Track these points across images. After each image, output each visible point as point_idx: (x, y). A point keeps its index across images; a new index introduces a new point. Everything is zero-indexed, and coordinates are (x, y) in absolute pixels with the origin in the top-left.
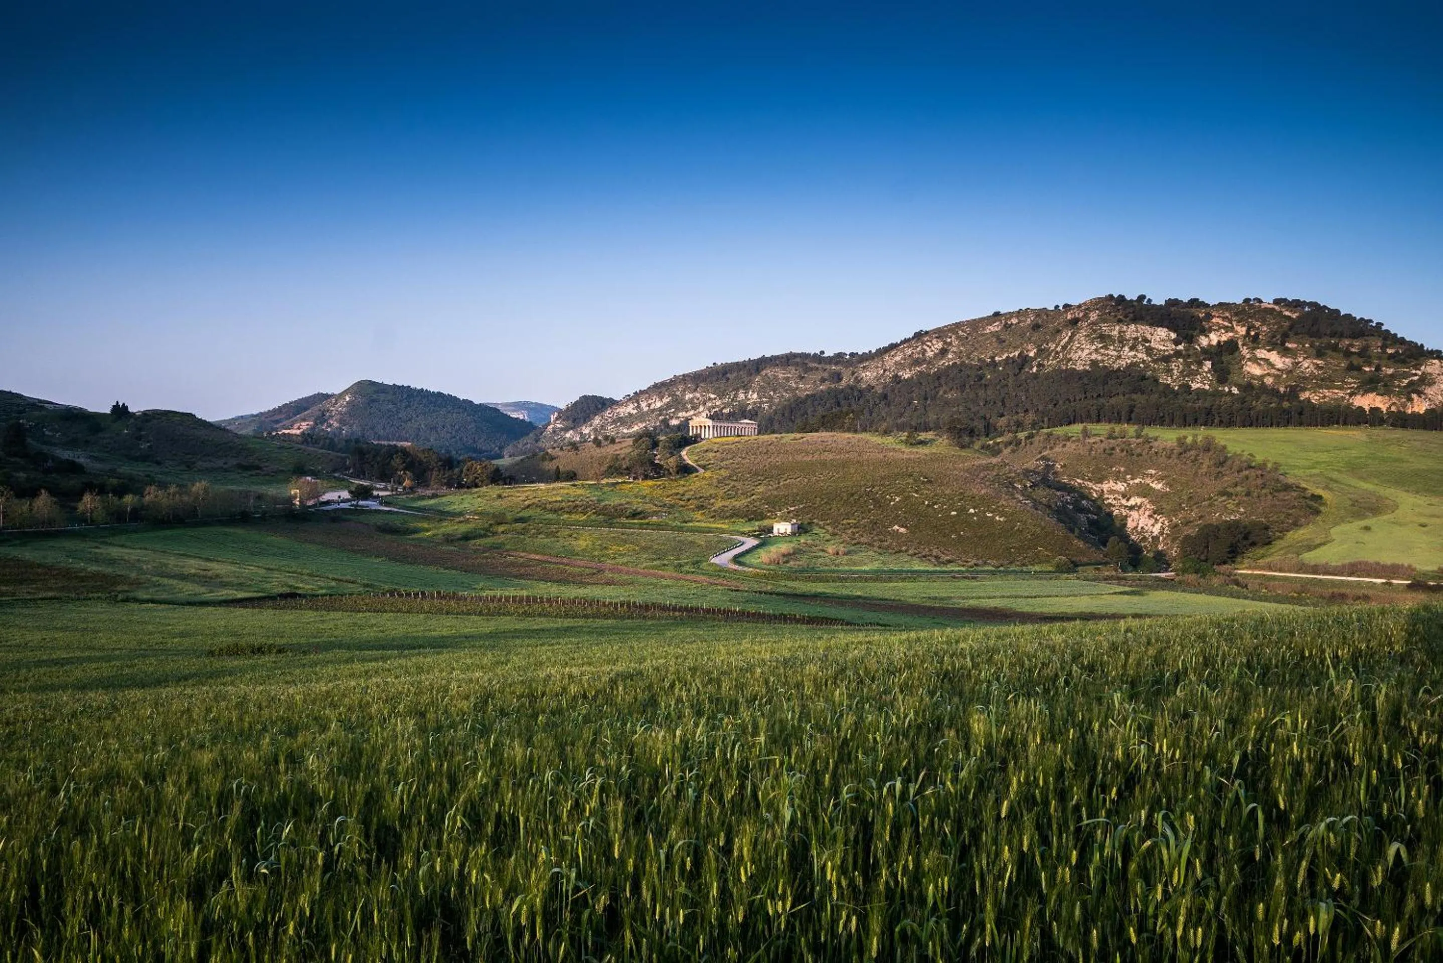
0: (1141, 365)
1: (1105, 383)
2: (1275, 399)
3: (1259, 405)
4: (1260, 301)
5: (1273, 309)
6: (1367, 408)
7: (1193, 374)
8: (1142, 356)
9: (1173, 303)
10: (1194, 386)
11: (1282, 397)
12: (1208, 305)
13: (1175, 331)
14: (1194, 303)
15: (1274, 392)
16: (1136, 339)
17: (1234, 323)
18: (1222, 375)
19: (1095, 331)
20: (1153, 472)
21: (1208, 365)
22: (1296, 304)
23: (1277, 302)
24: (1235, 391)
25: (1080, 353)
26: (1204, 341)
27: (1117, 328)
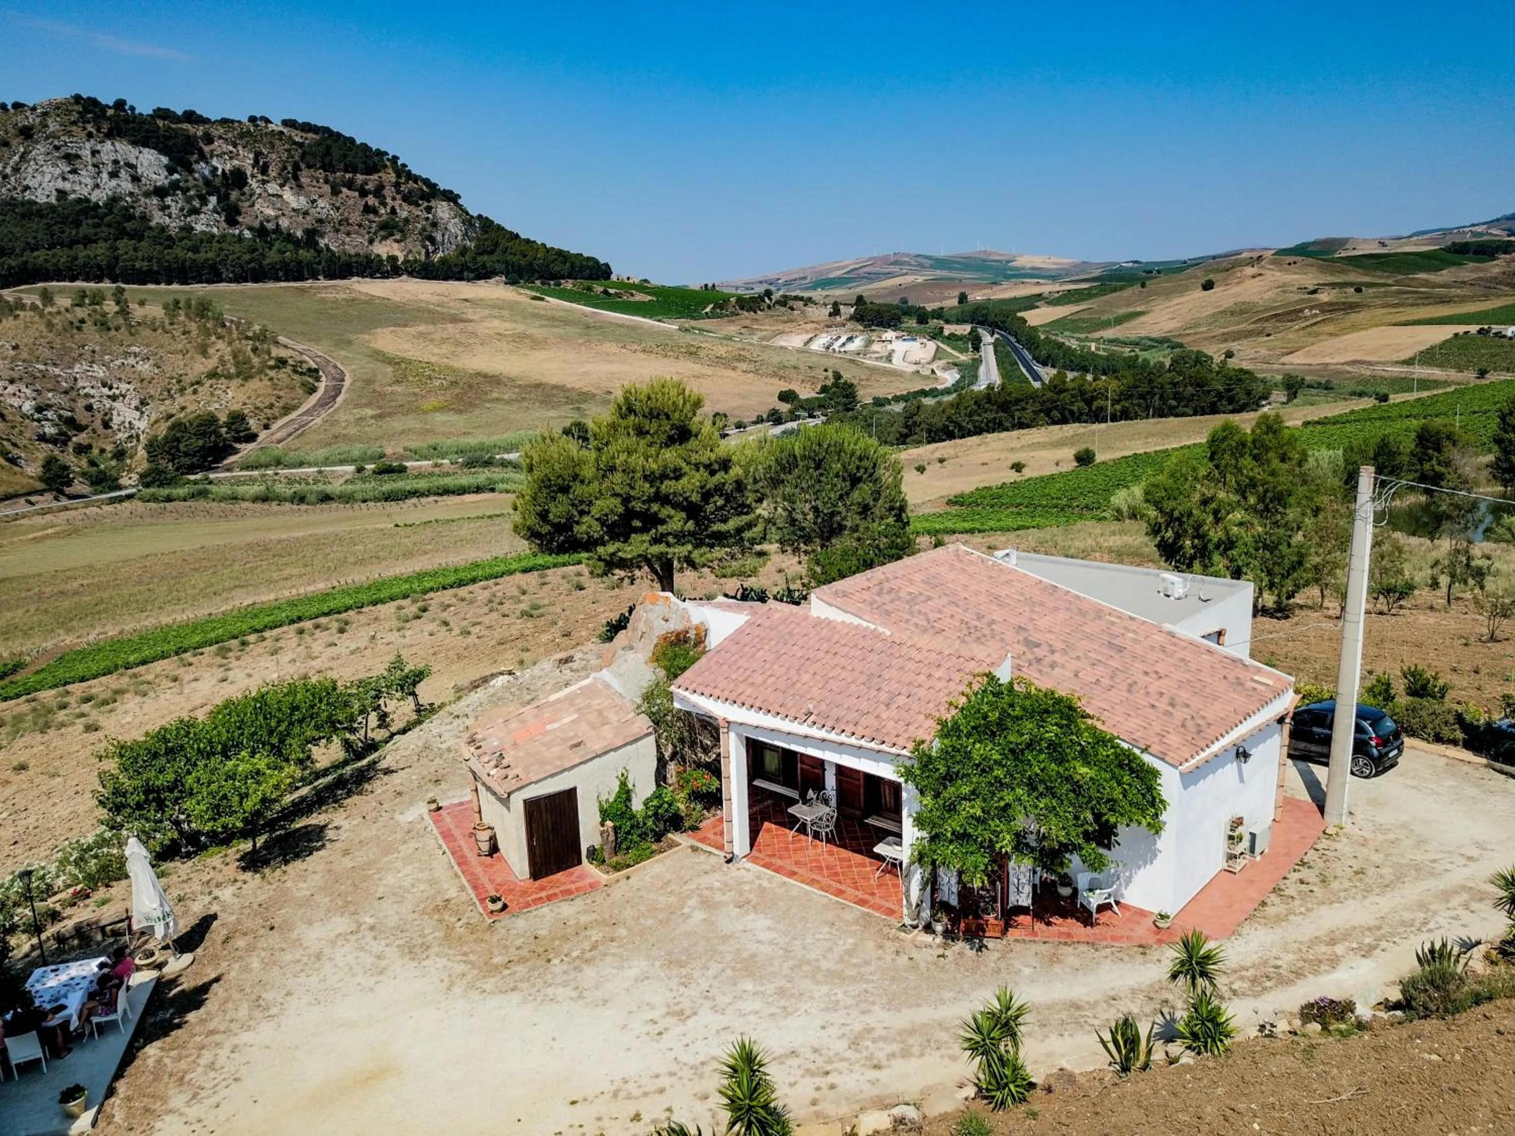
0: (128, 199)
1: (78, 224)
2: (290, 246)
3: (272, 256)
4: (268, 121)
5: (282, 133)
6: (384, 257)
7: (196, 211)
8: (126, 186)
9: (163, 114)
10: (199, 228)
11: (297, 243)
12: (206, 121)
13: (165, 154)
14: (191, 117)
15: (289, 238)
16: (116, 162)
17: (240, 148)
18: (232, 215)
19: (57, 148)
20: (137, 350)
21: (213, 200)
22: (307, 127)
23: (285, 123)
24: (247, 234)
25: (39, 177)
26: (202, 168)
27: (88, 145)
